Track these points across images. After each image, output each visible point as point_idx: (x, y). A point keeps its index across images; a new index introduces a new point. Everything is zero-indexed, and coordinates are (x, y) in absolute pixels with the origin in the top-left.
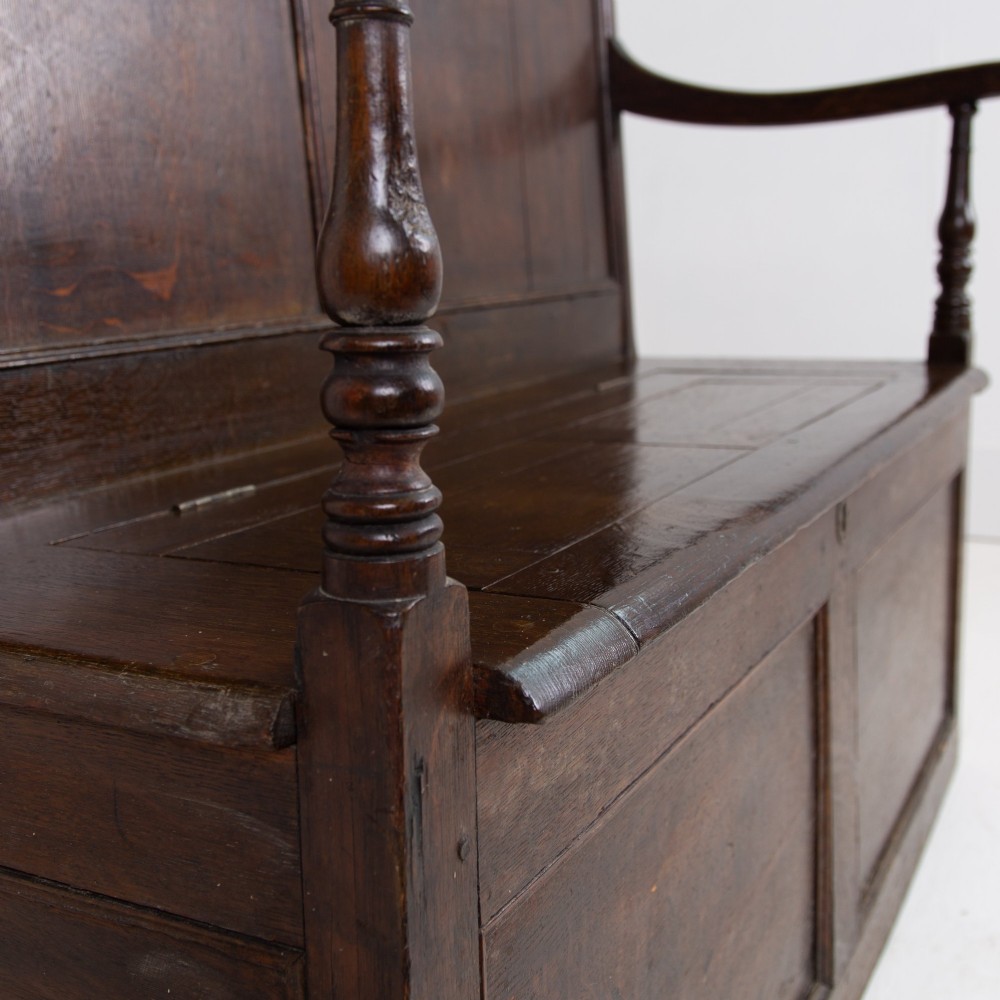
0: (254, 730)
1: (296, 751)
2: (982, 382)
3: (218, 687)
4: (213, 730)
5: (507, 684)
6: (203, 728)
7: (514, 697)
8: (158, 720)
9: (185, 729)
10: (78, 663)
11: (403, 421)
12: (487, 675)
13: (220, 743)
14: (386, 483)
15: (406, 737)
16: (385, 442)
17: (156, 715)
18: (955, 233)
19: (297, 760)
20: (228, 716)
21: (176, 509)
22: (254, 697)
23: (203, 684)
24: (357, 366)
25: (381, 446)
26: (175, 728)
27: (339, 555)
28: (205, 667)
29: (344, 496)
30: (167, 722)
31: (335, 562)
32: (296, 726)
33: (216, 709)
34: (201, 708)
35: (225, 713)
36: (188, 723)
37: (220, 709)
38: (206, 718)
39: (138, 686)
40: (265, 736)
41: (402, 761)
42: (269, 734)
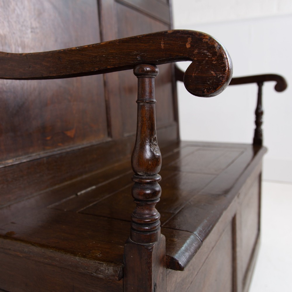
0: (113, 276)
1: (123, 280)
2: (266, 150)
3: (103, 263)
4: (102, 275)
5: (175, 261)
6: (99, 274)
7: (177, 264)
8: (87, 271)
9: (95, 274)
10: (65, 253)
11: (153, 199)
12: (170, 258)
13: (104, 278)
14: (147, 214)
15: (152, 279)
16: (148, 204)
17: (87, 270)
18: (259, 114)
19: (123, 282)
20: (107, 271)
21: (77, 195)
22: (113, 266)
23: (99, 262)
24: (142, 185)
25: (147, 205)
26: (92, 273)
27: (136, 232)
28: (98, 256)
29: (138, 217)
30: (90, 272)
31: (135, 233)
32: (123, 274)
33: (103, 269)
34: (99, 269)
35: (105, 271)
36: (95, 272)
37: (104, 269)
38: (100, 271)
39: (82, 261)
40: (116, 278)
41: (152, 285)
42: (117, 277)
